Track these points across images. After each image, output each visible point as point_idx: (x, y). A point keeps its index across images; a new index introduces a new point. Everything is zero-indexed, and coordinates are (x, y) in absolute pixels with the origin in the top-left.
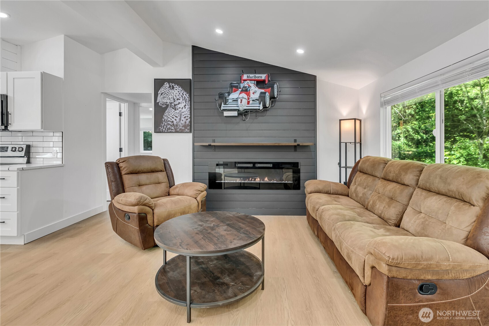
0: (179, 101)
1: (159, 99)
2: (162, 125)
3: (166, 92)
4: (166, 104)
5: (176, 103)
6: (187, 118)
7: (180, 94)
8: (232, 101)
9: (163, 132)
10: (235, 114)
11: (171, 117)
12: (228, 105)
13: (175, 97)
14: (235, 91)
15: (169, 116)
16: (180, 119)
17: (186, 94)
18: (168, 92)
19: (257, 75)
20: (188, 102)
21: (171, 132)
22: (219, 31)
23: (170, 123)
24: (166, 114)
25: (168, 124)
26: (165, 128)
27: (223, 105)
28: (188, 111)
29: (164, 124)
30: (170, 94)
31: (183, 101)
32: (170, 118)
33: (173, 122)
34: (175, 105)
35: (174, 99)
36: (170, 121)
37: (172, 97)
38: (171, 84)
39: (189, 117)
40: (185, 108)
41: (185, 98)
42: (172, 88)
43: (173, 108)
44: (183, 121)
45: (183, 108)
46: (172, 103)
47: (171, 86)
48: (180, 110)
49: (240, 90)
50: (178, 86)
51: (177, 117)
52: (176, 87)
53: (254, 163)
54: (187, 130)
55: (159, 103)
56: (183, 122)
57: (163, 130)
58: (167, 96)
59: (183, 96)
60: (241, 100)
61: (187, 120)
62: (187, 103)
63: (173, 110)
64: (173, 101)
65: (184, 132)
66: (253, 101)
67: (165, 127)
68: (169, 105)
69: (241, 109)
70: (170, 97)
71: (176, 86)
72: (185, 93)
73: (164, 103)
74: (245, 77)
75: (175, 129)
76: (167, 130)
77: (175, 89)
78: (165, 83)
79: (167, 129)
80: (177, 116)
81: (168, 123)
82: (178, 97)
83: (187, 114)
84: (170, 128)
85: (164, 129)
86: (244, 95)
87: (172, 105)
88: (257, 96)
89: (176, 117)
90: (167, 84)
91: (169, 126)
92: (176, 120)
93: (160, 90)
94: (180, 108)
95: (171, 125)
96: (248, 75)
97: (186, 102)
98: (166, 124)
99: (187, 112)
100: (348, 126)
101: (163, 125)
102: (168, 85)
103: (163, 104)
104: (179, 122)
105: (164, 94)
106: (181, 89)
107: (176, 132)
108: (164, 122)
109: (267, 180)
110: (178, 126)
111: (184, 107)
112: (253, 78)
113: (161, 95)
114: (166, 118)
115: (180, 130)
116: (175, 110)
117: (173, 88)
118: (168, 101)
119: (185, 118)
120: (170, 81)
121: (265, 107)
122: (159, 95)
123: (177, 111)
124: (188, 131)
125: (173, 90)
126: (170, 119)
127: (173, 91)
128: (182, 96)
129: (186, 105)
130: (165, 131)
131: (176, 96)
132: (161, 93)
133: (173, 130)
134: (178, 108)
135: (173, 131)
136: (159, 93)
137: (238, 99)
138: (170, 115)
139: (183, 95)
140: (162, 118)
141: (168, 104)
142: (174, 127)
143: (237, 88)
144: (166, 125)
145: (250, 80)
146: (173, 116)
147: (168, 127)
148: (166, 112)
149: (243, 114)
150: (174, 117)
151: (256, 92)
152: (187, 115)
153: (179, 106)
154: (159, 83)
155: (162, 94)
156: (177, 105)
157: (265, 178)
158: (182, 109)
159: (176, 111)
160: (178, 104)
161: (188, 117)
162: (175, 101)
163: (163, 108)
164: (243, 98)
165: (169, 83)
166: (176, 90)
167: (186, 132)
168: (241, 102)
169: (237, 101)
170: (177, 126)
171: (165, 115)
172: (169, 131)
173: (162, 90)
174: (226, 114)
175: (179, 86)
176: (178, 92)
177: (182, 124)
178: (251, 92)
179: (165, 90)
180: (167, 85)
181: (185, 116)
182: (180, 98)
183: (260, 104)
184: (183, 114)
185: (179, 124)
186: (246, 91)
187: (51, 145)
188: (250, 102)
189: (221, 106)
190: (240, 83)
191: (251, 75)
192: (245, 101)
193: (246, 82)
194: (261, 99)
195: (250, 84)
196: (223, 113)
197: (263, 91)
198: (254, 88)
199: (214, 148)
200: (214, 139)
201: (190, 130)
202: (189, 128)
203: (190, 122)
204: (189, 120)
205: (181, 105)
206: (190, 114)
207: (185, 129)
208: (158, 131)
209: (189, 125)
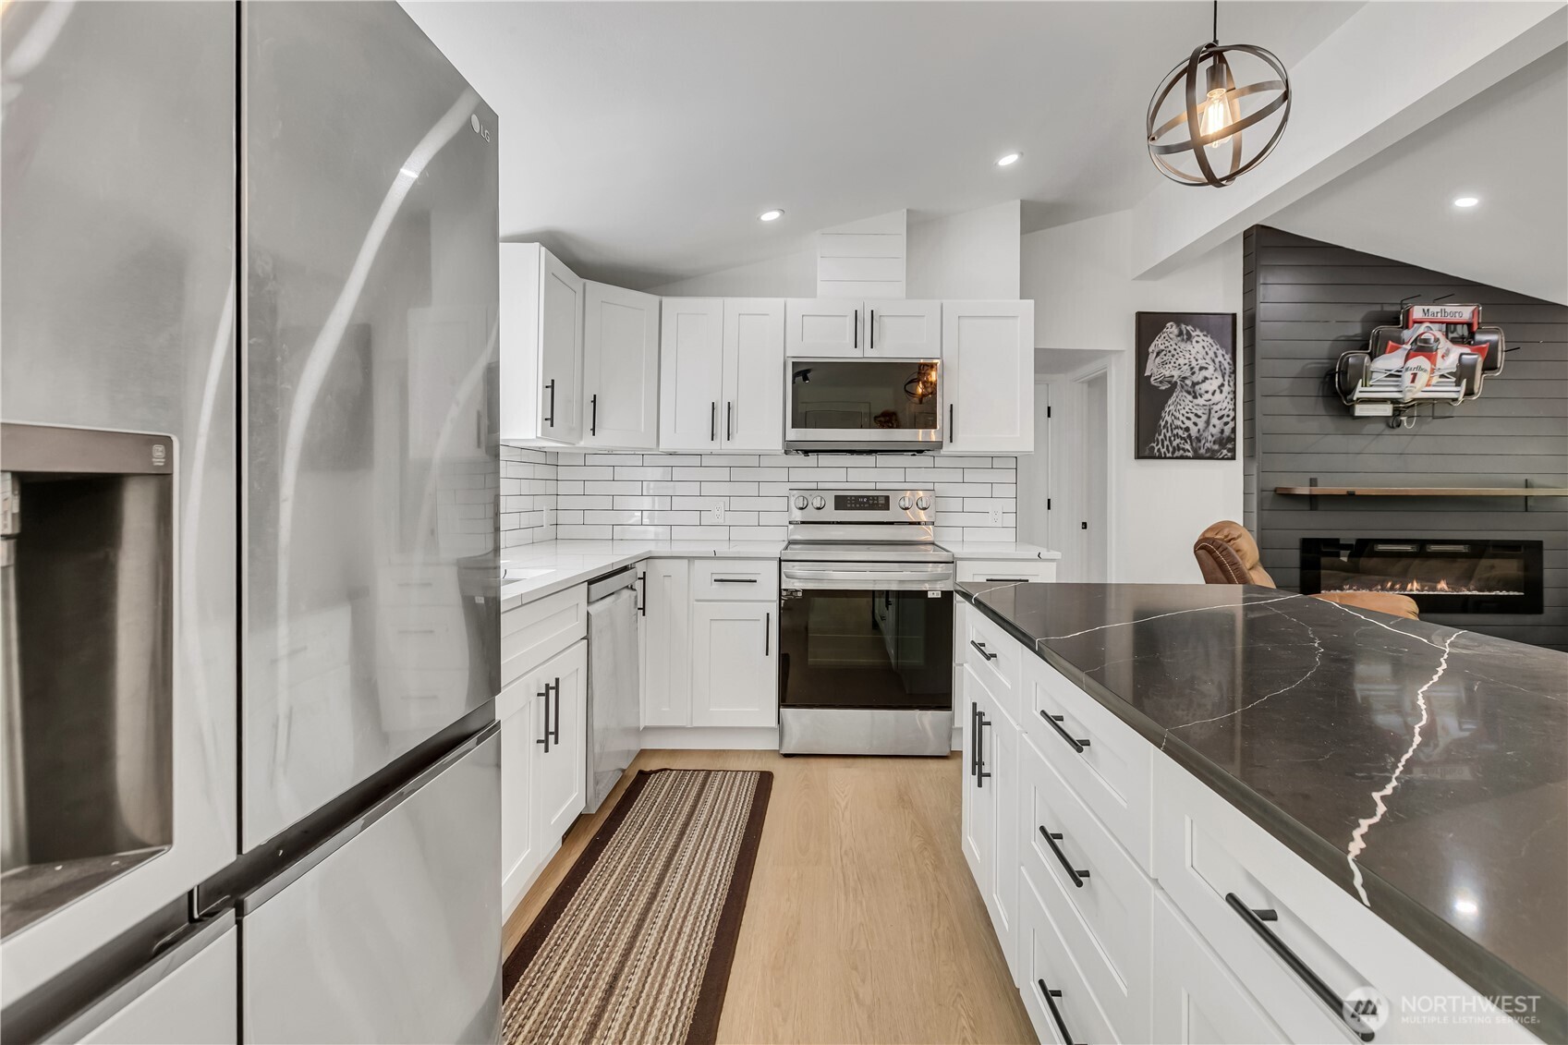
0: (1204, 373)
1: (1151, 367)
2: (1158, 439)
3: (1170, 348)
4: (1169, 382)
5: (1198, 377)
6: (1225, 419)
7: (1207, 354)
8: (1386, 377)
9: (1160, 457)
10: (1386, 410)
11: (1183, 415)
12: (1371, 386)
13: (1194, 363)
14: (1394, 349)
15: (1177, 414)
16: (1208, 422)
17: (1223, 356)
18: (1175, 349)
19: (1450, 309)
20: (1230, 376)
21: (1181, 458)
22: (1466, 202)
23: (1180, 432)
24: (1170, 407)
25: (1174, 436)
26: (1167, 446)
27: (1359, 388)
28: (1228, 400)
29: (1165, 436)
30: (1181, 354)
31: (1216, 375)
32: (1181, 418)
33: (1187, 429)
34: (1194, 384)
35: (1192, 369)
36: (1181, 428)
37: (1187, 361)
38: (1183, 326)
39: (1231, 418)
40: (1221, 392)
41: (1220, 366)
42: (1185, 337)
43: (1189, 393)
44: (1214, 426)
45: (1215, 391)
46: (1185, 378)
47: (1185, 332)
48: (1207, 396)
49: (1408, 347)
50: (1201, 331)
51: (1200, 417)
52: (1198, 336)
53: (1422, 544)
54: (1225, 452)
55: (1152, 379)
56: (1215, 431)
57: (1163, 451)
58: (1174, 360)
59: (1217, 360)
60: (1415, 375)
61: (1226, 424)
62: (1227, 378)
63: (1190, 398)
64: (1188, 374)
65: (1218, 459)
66: (1442, 376)
67: (1166, 443)
68: (1179, 383)
69: (1408, 397)
70: (1181, 361)
71: (1198, 332)
72: (1220, 352)
73: (1166, 379)
74: (1417, 312)
75: (1195, 451)
76: (1173, 453)
77: (1194, 341)
78: (1169, 325)
79: (1171, 449)
80: (1199, 413)
81: (1175, 432)
82: (1202, 363)
83: (1227, 410)
84: (1181, 446)
85: (1165, 449)
86: (1420, 361)
87: (1186, 385)
88: (1448, 364)
89: (1196, 415)
90: (1172, 326)
91: (1178, 441)
92: (1195, 424)
93: (1155, 342)
94: (1207, 392)
95: (1182, 438)
96: (1426, 308)
97: (1223, 377)
98: (1169, 434)
99: (1225, 404)
101: (1160, 438)
102: (1175, 330)
103: (1161, 382)
104: (1204, 431)
105: (1164, 352)
106: (1211, 341)
107: (1194, 458)
108: (1165, 430)
109: (1446, 588)
110: (1203, 442)
111: (1218, 391)
112: (1439, 315)
113: (1156, 357)
114: (1168, 418)
115: (1206, 453)
116: (1195, 397)
117: (1189, 337)
118: (1176, 373)
119: (1220, 418)
120: (1179, 318)
121: (1469, 392)
122: (1152, 356)
123: (1200, 401)
124: (1229, 454)
125: (1189, 342)
126: (1179, 423)
127: (1189, 346)
128: (1213, 361)
129: (1223, 385)
130: (1168, 455)
131: (1197, 360)
132: (1157, 350)
133: (1189, 451)
134: (1202, 391)
135: (1190, 454)
136: (1150, 350)
137: (1401, 371)
138: (1180, 411)
139: (1216, 357)
140: (1160, 417)
141: (1176, 382)
142: (1192, 444)
143: (1400, 342)
144: (1170, 438)
145: (1432, 322)
146: (1187, 413)
147: (1175, 444)
148: (1170, 402)
149: (1399, 407)
150: (1190, 415)
151: (1451, 357)
152: (1226, 412)
153: (1205, 386)
154: (1148, 326)
155: (1158, 354)
156: (1198, 383)
157: (1439, 582)
158: (1213, 394)
159: (1196, 401)
160: (1203, 381)
161: (1228, 416)
162: (1193, 373)
163: (1162, 390)
164: (1420, 368)
165: (1178, 326)
166: (1197, 342)
167: (1223, 459)
168: (1413, 381)
169: (1400, 376)
170: (1199, 440)
171: (1167, 409)
172: (1177, 455)
173: (1158, 343)
174: (1360, 410)
175: (1205, 333)
176: (1204, 347)
177: (1212, 436)
178: (1440, 353)
179: (1167, 344)
180: (1171, 329)
181: (1220, 414)
182: (1207, 366)
183: (1458, 384)
184: (1216, 408)
185: (1206, 434)
186: (1423, 348)
187: (986, 490)
188: (1436, 379)
189: (1352, 390)
190: (1406, 327)
191: (1434, 309)
192: (1423, 378)
193: (1422, 328)
194: (1463, 373)
195: (1435, 333)
196: (1353, 407)
197: (1467, 350)
198: (1444, 344)
199: (1313, 501)
200: (1313, 476)
201: (1233, 450)
202: (1230, 446)
203: (1234, 430)
204: (1231, 424)
205: (1212, 385)
206: (1234, 410)
207: (1222, 448)
208: (1147, 453)
209: (1232, 440)
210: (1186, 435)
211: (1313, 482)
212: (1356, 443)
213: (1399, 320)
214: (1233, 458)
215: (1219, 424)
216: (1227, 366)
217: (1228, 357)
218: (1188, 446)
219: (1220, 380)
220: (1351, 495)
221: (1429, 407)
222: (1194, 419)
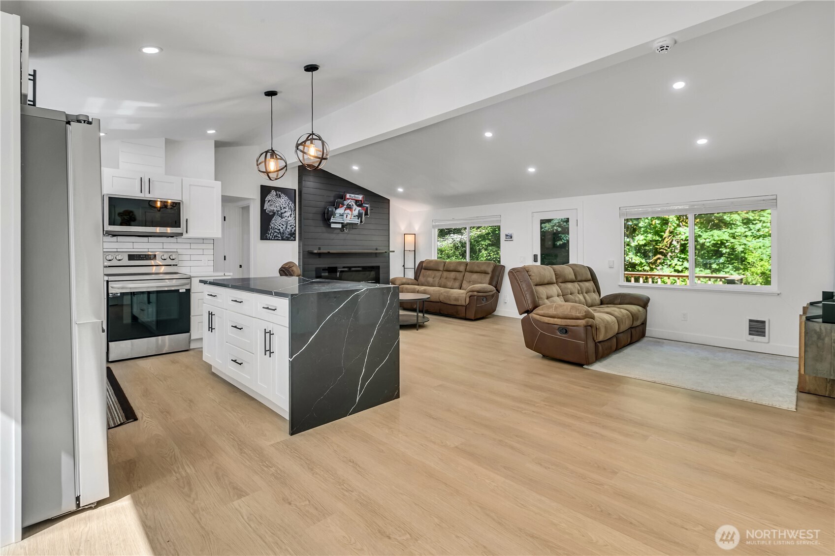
0: (285, 210)
1: (266, 206)
2: (268, 233)
3: (273, 200)
4: (273, 212)
5: (283, 211)
6: (292, 226)
7: (286, 203)
8: (339, 215)
9: (269, 239)
10: (340, 226)
12: (335, 218)
13: (281, 206)
14: (342, 207)
15: (275, 224)
16: (286, 227)
18: (275, 200)
19: (356, 196)
21: (277, 240)
22: (355, 168)
23: (277, 231)
24: (273, 221)
25: (275, 232)
27: (332, 218)
29: (271, 232)
30: (277, 202)
31: (289, 210)
32: (277, 225)
33: (279, 230)
34: (282, 213)
36: (277, 229)
37: (279, 205)
38: (278, 192)
39: (294, 226)
41: (290, 208)
42: (278, 196)
43: (280, 216)
46: (278, 211)
47: (278, 194)
48: (286, 218)
49: (345, 206)
53: (350, 268)
54: (292, 238)
55: (267, 210)
56: (289, 230)
57: (270, 237)
58: (274, 204)
60: (347, 215)
61: (293, 228)
62: (293, 212)
63: (280, 218)
64: (279, 209)
66: (354, 216)
67: (272, 234)
69: (345, 222)
70: (277, 205)
71: (283, 195)
72: (290, 203)
74: (348, 196)
75: (282, 237)
77: (281, 198)
78: (272, 191)
79: (273, 237)
81: (275, 230)
82: (284, 206)
86: (348, 211)
87: (279, 213)
88: (356, 213)
89: (282, 225)
91: (276, 234)
92: (282, 228)
93: (267, 197)
94: (286, 216)
95: (277, 233)
96: (350, 195)
98: (273, 231)
99: (292, 221)
100: (410, 239)
102: (275, 194)
103: (270, 212)
104: (285, 230)
105: (271, 201)
106: (287, 198)
107: (282, 240)
108: (271, 230)
110: (285, 234)
111: (290, 216)
112: (354, 197)
114: (273, 225)
115: (286, 238)
116: (282, 218)
117: (280, 196)
118: (275, 209)
119: (290, 226)
120: (277, 189)
121: (361, 222)
122: (266, 202)
123: (284, 220)
126: (276, 227)
127: (279, 199)
128: (288, 206)
129: (291, 214)
130: (273, 239)
132: (268, 200)
134: (284, 216)
135: (280, 239)
136: (266, 200)
137: (343, 214)
138: (276, 222)
140: (269, 225)
141: (275, 212)
142: (281, 235)
143: (343, 205)
145: (352, 199)
146: (279, 224)
147: (275, 235)
148: (273, 219)
149: (344, 225)
151: (357, 210)
152: (292, 224)
153: (285, 214)
154: (265, 191)
155: (269, 202)
156: (283, 213)
158: (288, 217)
159: (282, 220)
160: (285, 213)
162: (281, 209)
163: (270, 215)
164: (348, 213)
165: (276, 192)
166: (283, 198)
167: (291, 240)
168: (347, 217)
169: (343, 216)
170: (283, 233)
171: (272, 222)
172: (276, 238)
173: (268, 198)
174: (333, 226)
175: (285, 195)
176: (285, 200)
177: (288, 232)
178: (354, 209)
179: (272, 198)
180: (273, 193)
181: (291, 224)
182: (286, 207)
183: (358, 219)
184: (289, 222)
185: (286, 232)
186: (349, 207)
187: (201, 252)
188: (353, 217)
189: (330, 219)
190: (345, 200)
191: (352, 195)
192: (349, 216)
193: (349, 201)
194: (360, 216)
195: (353, 203)
196: (330, 225)
197: (360, 209)
198: (355, 207)
199: (320, 255)
200: (320, 246)
201: (295, 237)
202: (294, 236)
203: (295, 230)
204: (294, 228)
205: (288, 214)
206: (295, 223)
207: (291, 237)
208: (265, 238)
209: (295, 234)
210: (279, 232)
211: (319, 249)
212: (333, 236)
213: (343, 198)
214: (295, 240)
215: (290, 228)
216: (293, 208)
217: (293, 204)
218: (279, 236)
219: (290, 213)
220: (329, 253)
221: (351, 226)
222: (282, 226)
